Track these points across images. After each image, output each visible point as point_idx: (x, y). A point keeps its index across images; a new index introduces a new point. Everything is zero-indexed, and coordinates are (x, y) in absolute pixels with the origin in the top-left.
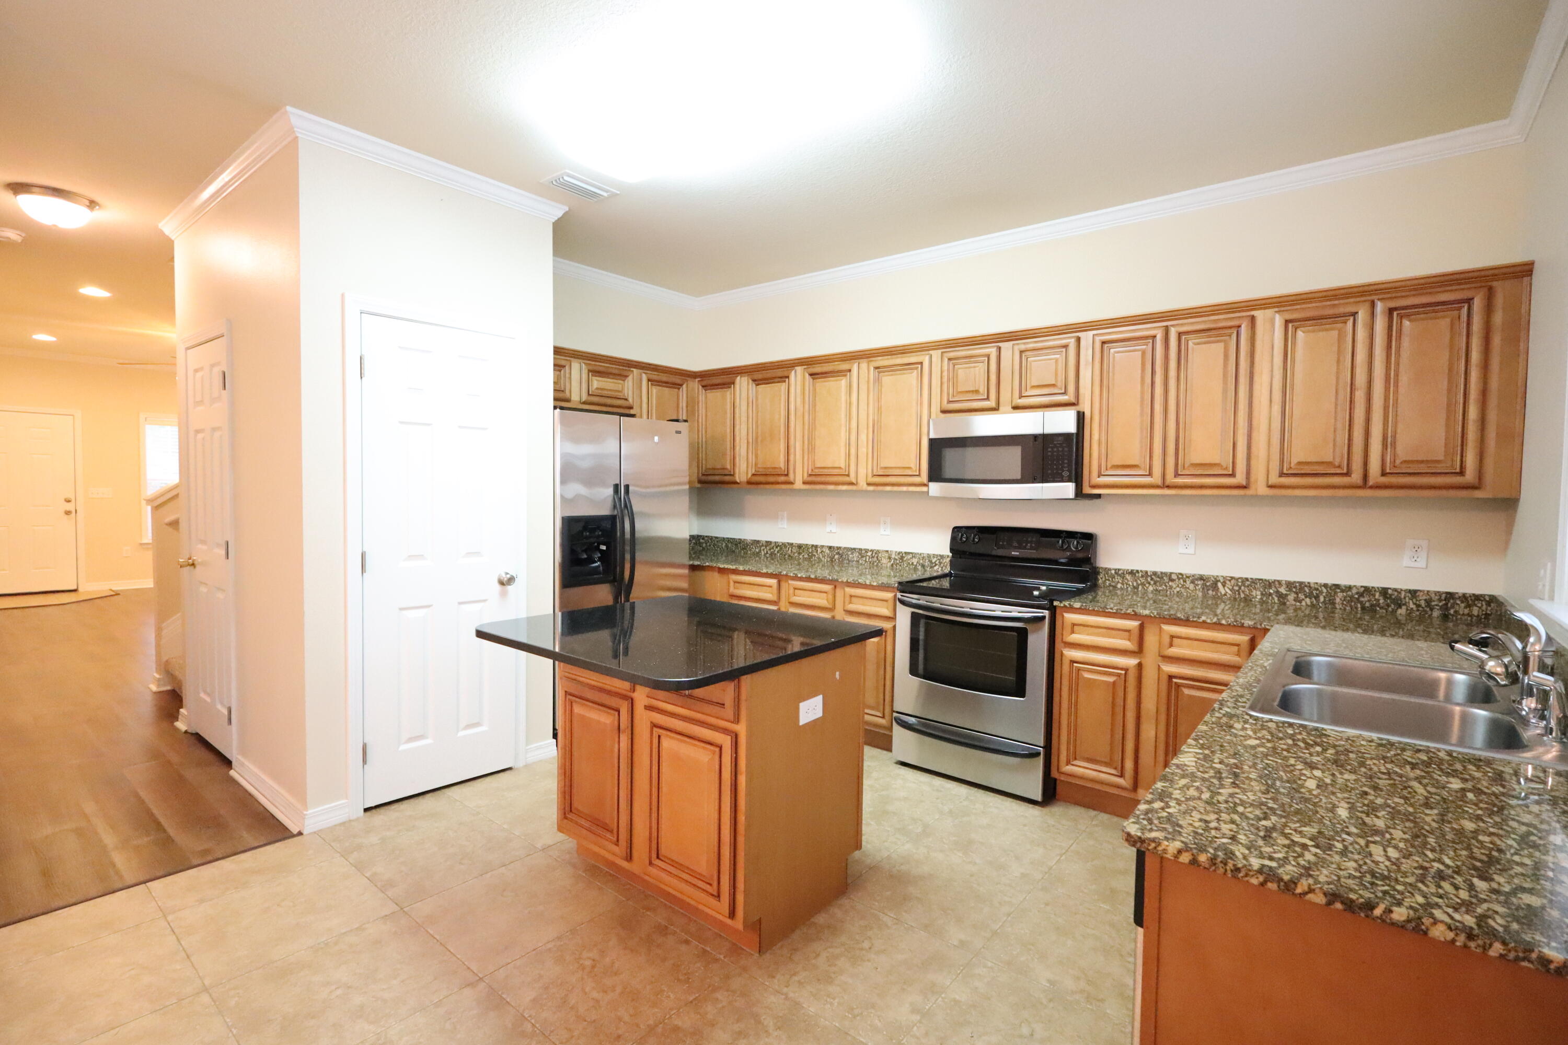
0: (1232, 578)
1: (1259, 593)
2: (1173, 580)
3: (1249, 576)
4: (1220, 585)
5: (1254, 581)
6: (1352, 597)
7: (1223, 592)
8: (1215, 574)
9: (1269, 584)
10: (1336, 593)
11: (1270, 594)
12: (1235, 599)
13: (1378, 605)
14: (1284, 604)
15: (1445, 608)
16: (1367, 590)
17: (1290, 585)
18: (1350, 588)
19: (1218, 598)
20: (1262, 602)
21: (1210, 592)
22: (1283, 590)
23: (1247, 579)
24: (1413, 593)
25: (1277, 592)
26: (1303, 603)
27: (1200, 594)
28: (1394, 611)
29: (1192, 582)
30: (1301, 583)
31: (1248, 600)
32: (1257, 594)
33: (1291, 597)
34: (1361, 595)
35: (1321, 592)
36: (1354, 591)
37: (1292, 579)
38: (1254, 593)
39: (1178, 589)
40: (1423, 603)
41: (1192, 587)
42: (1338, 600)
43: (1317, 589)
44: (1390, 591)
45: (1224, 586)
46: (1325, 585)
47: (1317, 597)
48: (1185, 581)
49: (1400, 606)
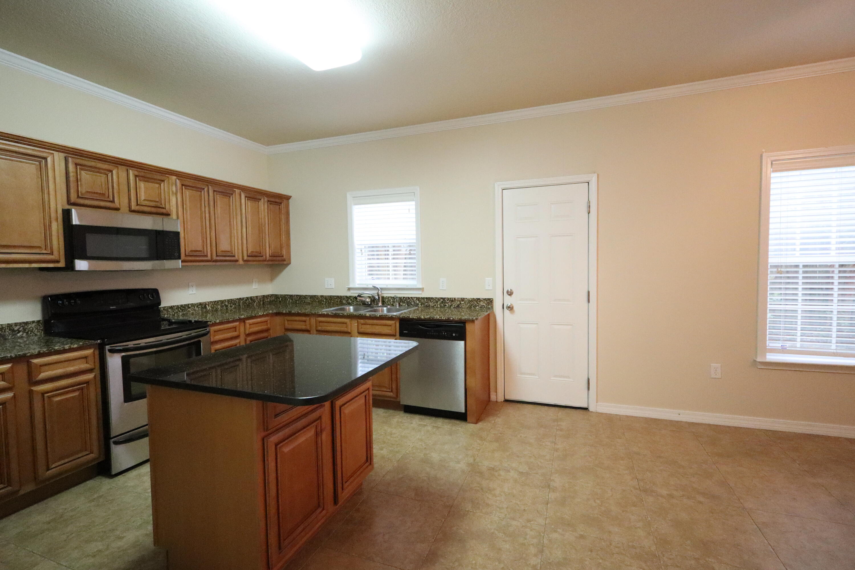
0: (211, 302)
1: (220, 306)
2: (190, 308)
3: (216, 300)
4: (207, 306)
5: (218, 302)
6: (244, 302)
7: (208, 309)
8: (205, 301)
9: (222, 302)
10: (240, 301)
11: (223, 306)
12: (213, 311)
13: (250, 303)
14: (227, 309)
15: (263, 301)
16: (247, 298)
17: (228, 301)
18: (243, 298)
19: (207, 312)
20: (221, 310)
21: (204, 310)
22: (226, 304)
23: (216, 301)
24: (257, 297)
25: (225, 305)
26: (232, 307)
27: (200, 312)
28: (254, 304)
29: (197, 307)
30: (231, 299)
31: (216, 310)
32: (219, 307)
33: (229, 306)
34: (246, 300)
35: (237, 302)
36: (244, 300)
37: (229, 298)
38: (218, 307)
39: (192, 311)
40: (259, 300)
41: (197, 309)
42: (241, 304)
43: (235, 301)
44: (252, 298)
45: (208, 306)
46: (237, 299)
47: (236, 304)
48: (194, 307)
49: (254, 303)
